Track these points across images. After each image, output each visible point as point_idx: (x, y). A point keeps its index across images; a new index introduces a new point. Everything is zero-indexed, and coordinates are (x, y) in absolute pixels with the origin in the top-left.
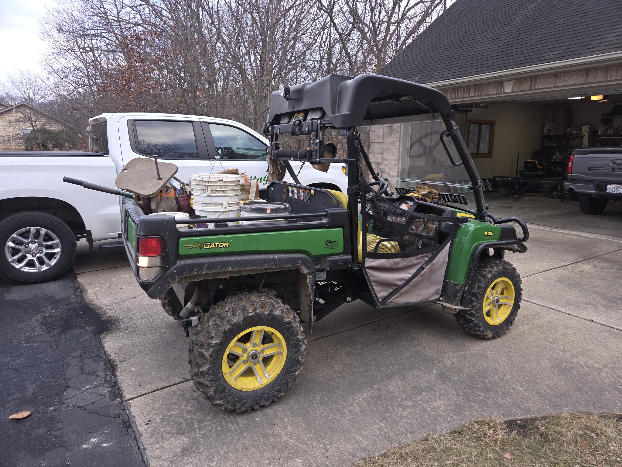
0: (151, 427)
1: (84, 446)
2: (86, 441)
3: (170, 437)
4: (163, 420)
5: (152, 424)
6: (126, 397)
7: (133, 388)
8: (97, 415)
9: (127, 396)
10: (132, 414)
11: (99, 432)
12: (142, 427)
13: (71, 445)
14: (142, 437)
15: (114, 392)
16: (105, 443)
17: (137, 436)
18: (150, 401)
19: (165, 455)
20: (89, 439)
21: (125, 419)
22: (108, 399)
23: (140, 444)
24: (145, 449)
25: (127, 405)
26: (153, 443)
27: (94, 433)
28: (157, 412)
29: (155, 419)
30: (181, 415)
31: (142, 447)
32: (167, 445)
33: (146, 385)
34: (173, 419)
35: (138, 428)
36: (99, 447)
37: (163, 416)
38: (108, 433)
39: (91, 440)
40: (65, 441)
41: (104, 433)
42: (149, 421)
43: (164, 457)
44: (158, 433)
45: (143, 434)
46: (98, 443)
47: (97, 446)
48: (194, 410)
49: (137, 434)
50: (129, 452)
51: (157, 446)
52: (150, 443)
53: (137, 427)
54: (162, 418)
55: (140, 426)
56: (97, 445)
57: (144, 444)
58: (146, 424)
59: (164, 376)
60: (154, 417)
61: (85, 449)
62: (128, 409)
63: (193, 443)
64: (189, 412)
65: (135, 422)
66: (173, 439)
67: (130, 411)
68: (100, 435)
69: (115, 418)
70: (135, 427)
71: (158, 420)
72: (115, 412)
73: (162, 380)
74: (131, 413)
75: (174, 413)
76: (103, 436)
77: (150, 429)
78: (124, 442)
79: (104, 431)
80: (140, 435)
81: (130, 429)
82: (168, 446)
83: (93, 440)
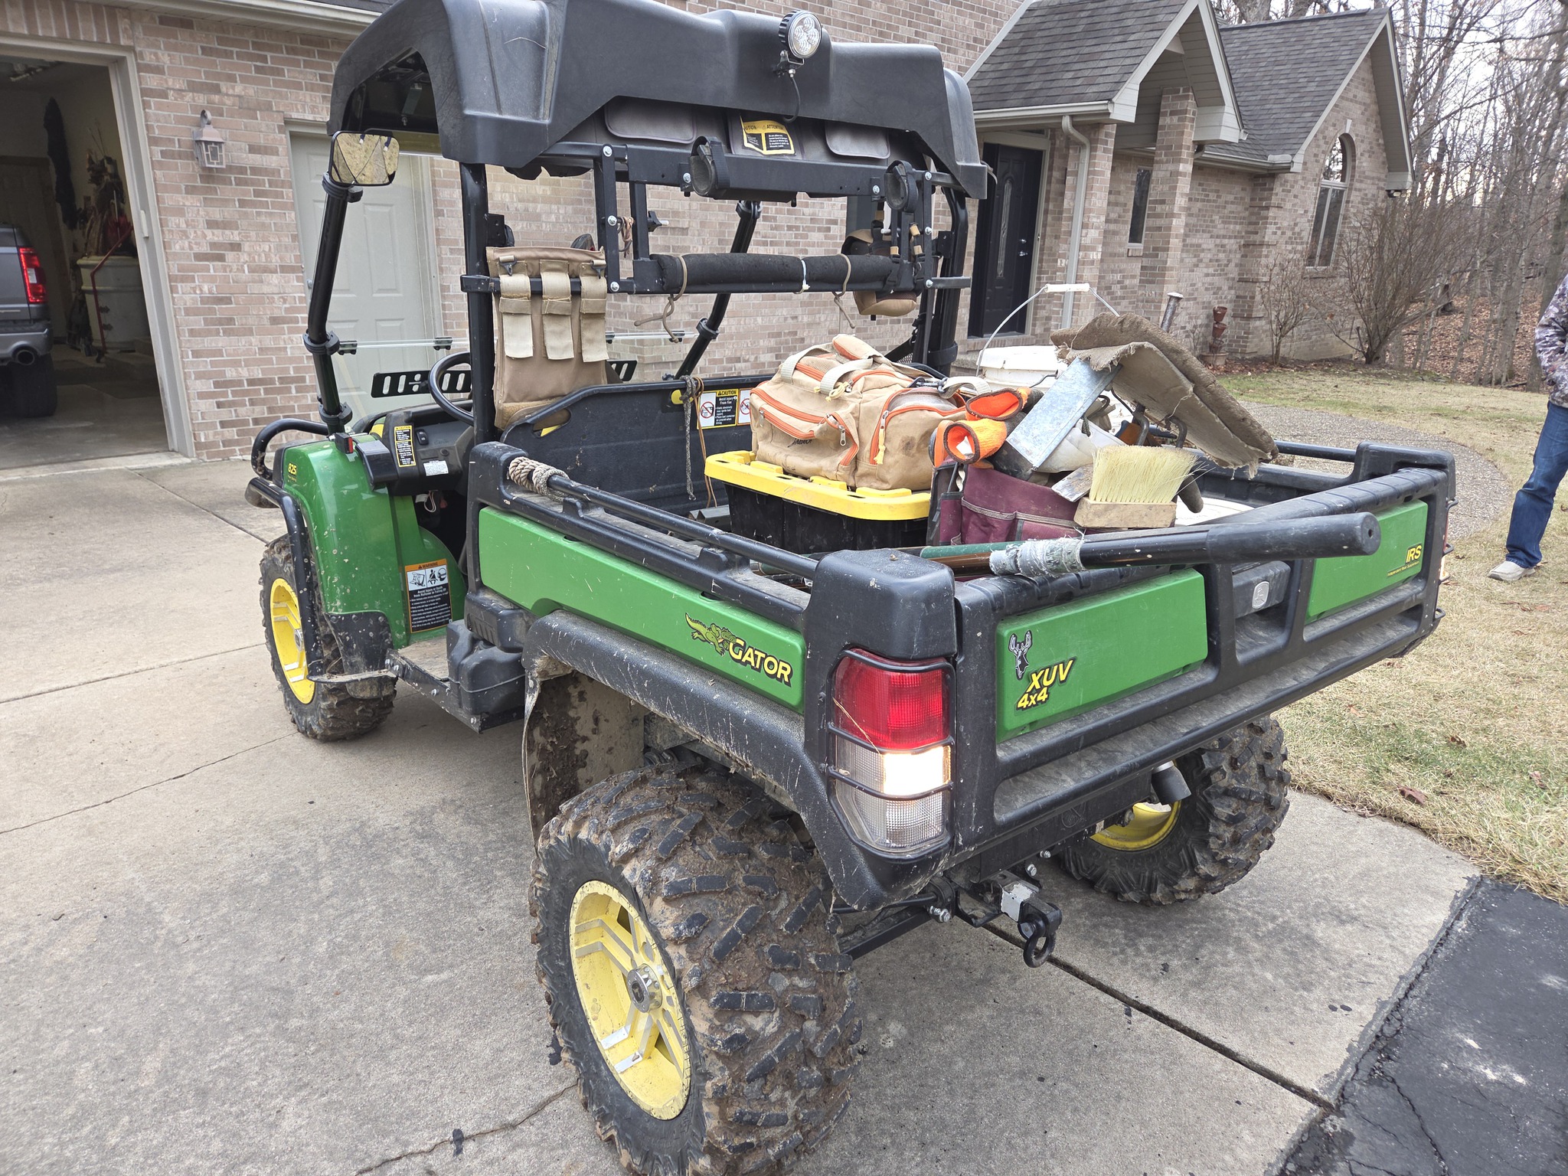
0: (1346, 997)
1: (1519, 1079)
2: (1506, 1086)
3: (1338, 953)
4: (1307, 987)
5: (1337, 997)
6: (1306, 1110)
7: (1262, 1116)
8: (1427, 1127)
9: (1304, 1109)
10: (1346, 1055)
11: (1463, 1079)
12: (1360, 1013)
13: (1547, 1109)
14: (1385, 998)
15: (1316, 1158)
16: (1469, 1046)
17: (1388, 1008)
18: (1276, 1040)
19: (1381, 942)
20: (1497, 1082)
21: (1373, 1061)
22: (1355, 1150)
23: (1401, 994)
24: (1401, 978)
25: (1331, 1087)
26: (1376, 972)
27: (1476, 1087)
28: (1296, 1009)
29: (1318, 1001)
30: (1265, 960)
31: (1403, 985)
32: (1358, 949)
33: (1222, 1089)
34: (1287, 970)
35: (1370, 1018)
36: (1488, 1052)
37: (1296, 989)
38: (1444, 1059)
39: (1494, 1078)
40: (1556, 1128)
41: (1452, 1067)
42: (1333, 1009)
43: (1388, 941)
44: (1348, 976)
45: (1375, 1000)
46: (1483, 1060)
47: (1490, 1054)
48: (1228, 945)
49: (1385, 1012)
50: (1437, 995)
51: (1375, 962)
52: (1381, 977)
53: (1370, 1024)
54: (1304, 989)
55: (1361, 1017)
56: (1491, 1057)
57: (1394, 985)
58: (1349, 1009)
59: (1152, 1064)
60: (1314, 1006)
61: (1523, 1072)
62: (1340, 1074)
63: (1315, 915)
64: (1242, 949)
65: (1363, 1034)
66: (1337, 946)
67: (1344, 1068)
68: (1465, 1071)
69: (1393, 1081)
70: (1374, 1028)
71: (1318, 992)
72: (1378, 1093)
73: (1177, 1058)
74: (1347, 1062)
75: (1269, 976)
76: (1461, 1065)
77: (1352, 995)
78: (1429, 1016)
79: (1447, 1071)
80: (1382, 1004)
81: (1388, 1031)
82: (1359, 945)
83: (1491, 1075)
